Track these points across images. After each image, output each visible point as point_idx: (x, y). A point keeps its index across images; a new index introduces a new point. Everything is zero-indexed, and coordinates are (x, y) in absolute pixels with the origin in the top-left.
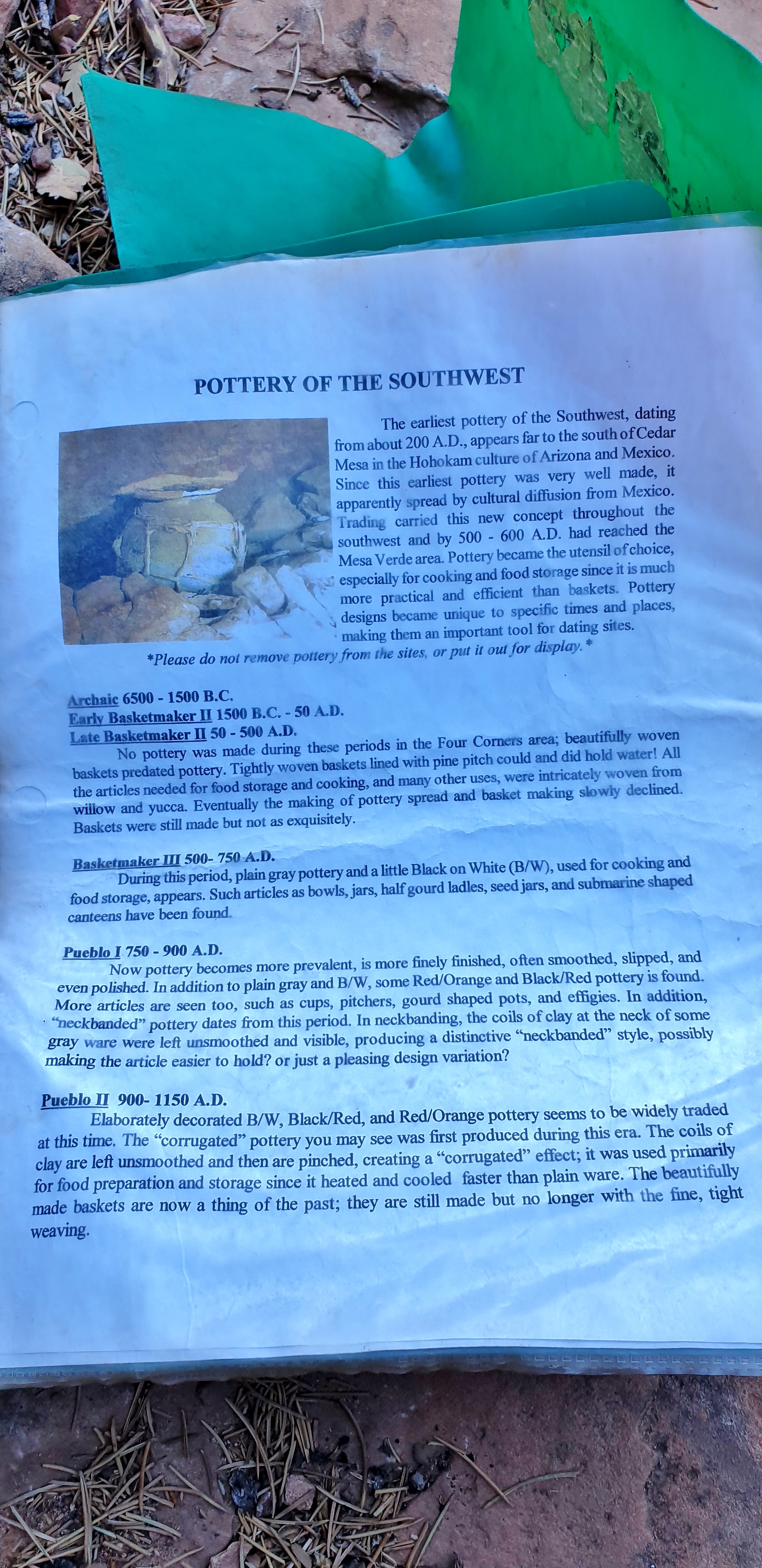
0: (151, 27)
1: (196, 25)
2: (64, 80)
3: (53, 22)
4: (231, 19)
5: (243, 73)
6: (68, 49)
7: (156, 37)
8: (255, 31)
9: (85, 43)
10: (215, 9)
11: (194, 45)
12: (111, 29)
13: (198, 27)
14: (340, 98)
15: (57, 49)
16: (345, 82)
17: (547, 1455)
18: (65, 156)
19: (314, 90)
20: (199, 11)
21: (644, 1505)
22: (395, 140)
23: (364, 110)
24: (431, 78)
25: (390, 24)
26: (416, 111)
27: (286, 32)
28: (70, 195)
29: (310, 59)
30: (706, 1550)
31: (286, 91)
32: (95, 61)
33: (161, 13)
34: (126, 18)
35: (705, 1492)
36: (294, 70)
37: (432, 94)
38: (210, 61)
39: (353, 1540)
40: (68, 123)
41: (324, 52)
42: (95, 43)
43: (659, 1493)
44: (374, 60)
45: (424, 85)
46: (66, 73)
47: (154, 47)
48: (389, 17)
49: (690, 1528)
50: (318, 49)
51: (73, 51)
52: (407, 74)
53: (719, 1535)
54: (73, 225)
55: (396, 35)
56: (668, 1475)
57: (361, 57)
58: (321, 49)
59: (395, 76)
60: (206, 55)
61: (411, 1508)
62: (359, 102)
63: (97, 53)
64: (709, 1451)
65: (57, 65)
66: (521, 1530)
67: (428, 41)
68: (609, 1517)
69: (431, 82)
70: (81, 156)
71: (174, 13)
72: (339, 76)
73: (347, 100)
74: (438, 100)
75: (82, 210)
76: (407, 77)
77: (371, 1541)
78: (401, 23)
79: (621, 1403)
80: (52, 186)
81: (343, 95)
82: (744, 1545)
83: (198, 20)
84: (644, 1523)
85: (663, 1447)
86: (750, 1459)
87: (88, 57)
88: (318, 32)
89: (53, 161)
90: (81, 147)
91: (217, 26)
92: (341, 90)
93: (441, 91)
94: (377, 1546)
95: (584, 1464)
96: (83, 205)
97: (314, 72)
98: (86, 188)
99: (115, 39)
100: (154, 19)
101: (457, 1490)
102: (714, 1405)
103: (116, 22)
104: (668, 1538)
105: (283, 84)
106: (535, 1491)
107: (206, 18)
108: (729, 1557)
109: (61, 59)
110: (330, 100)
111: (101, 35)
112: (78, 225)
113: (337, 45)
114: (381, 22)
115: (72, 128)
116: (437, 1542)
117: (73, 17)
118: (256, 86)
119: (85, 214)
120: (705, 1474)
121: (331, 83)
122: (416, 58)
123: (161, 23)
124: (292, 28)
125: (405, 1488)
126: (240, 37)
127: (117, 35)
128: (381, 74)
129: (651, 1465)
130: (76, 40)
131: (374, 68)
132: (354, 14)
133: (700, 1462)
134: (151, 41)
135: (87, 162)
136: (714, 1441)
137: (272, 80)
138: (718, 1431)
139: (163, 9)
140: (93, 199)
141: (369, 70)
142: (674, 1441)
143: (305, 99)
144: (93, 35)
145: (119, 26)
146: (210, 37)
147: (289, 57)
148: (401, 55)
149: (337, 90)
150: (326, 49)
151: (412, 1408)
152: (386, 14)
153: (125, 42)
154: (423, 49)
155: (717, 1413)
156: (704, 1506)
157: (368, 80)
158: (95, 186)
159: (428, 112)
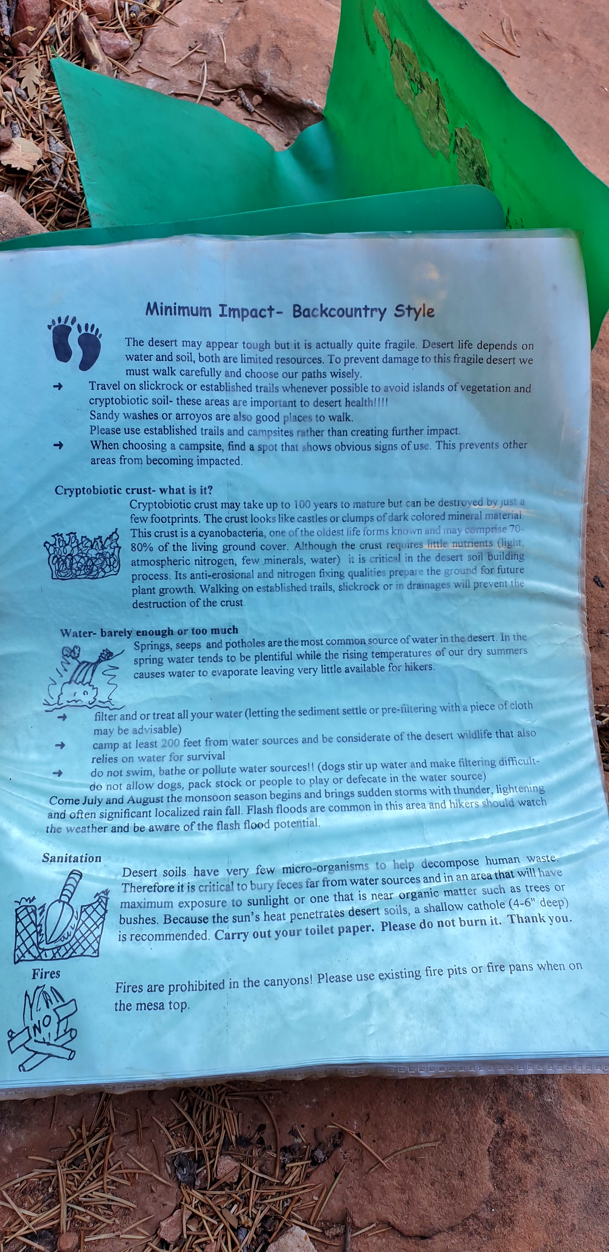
0: (91, 40)
1: (125, 41)
2: (20, 76)
3: (12, 32)
4: (152, 38)
5: (163, 80)
6: (24, 52)
7: (95, 48)
8: (172, 50)
9: (37, 49)
10: (140, 29)
11: (123, 57)
12: (57, 39)
13: (127, 42)
14: (238, 105)
15: (15, 52)
16: (243, 93)
17: (416, 1132)
18: (22, 137)
19: (218, 98)
20: (127, 30)
21: (487, 1164)
22: (281, 139)
23: (257, 116)
24: (309, 95)
25: (277, 52)
26: (297, 119)
27: (196, 52)
28: (28, 167)
29: (215, 73)
30: (532, 1195)
31: (196, 97)
32: (45, 63)
33: (98, 30)
34: (69, 31)
35: (531, 1152)
36: (202, 81)
37: (310, 107)
38: (136, 70)
39: (269, 1203)
40: (24, 110)
41: (226, 69)
42: (45, 50)
43: (497, 1154)
44: (265, 78)
45: (304, 99)
46: (22, 71)
47: (93, 57)
48: (277, 46)
49: (520, 1179)
50: (221, 67)
51: (28, 55)
52: (291, 90)
53: (541, 1183)
54: (29, 191)
55: (281, 60)
56: (505, 1141)
57: (255, 74)
58: (224, 66)
59: (281, 91)
60: (133, 65)
61: (313, 1177)
62: (253, 109)
63: (46, 57)
64: (535, 1121)
65: (15, 65)
66: (397, 1188)
67: (307, 66)
68: (461, 1174)
69: (309, 97)
70: (34, 137)
71: (108, 30)
72: (237, 88)
73: (243, 106)
74: (314, 111)
75: (37, 179)
76: (291, 92)
77: (283, 1204)
78: (286, 51)
79: (471, 1089)
80: (13, 159)
81: (240, 103)
82: (560, 1190)
83: (127, 38)
84: (487, 1178)
85: (501, 1121)
86: (564, 1126)
87: (40, 60)
88: (221, 53)
89: (14, 140)
90: (35, 130)
91: (142, 43)
92: (239, 99)
93: (317, 105)
94: (288, 1207)
95: (444, 1136)
96: (37, 175)
97: (218, 84)
98: (39, 162)
99: (61, 48)
100: (93, 34)
101: (348, 1160)
102: (539, 1087)
103: (62, 35)
104: (504, 1188)
105: (194, 92)
106: (406, 1158)
107: (133, 36)
108: (549, 1199)
109: (18, 60)
110: (230, 106)
111: (49, 44)
112: (33, 191)
113: (236, 65)
114: (270, 50)
115: (27, 115)
116: (333, 1201)
117: (30, 28)
118: (172, 92)
119: (38, 183)
120: (532, 1139)
121: (230, 94)
122: (299, 78)
123: (97, 37)
124: (200, 49)
125: (309, 1162)
126: (160, 53)
127: (63, 44)
128: (271, 89)
129: (493, 1134)
130: (30, 45)
131: (265, 84)
132: (249, 42)
133: (528, 1131)
134: (90, 51)
135: (40, 142)
136: (538, 1114)
137: (185, 88)
138: (542, 1106)
139: (99, 27)
140: (44, 171)
141: (262, 85)
142: (509, 1115)
143: (211, 104)
144: (43, 43)
145: (64, 38)
146: (135, 50)
147: (199, 71)
148: (286, 75)
149: (236, 98)
150: (228, 67)
151: (314, 1100)
152: (274, 43)
153: (69, 50)
154: (303, 72)
155: (541, 1093)
156: (531, 1162)
157: (261, 93)
158: (46, 161)
159: (306, 120)
